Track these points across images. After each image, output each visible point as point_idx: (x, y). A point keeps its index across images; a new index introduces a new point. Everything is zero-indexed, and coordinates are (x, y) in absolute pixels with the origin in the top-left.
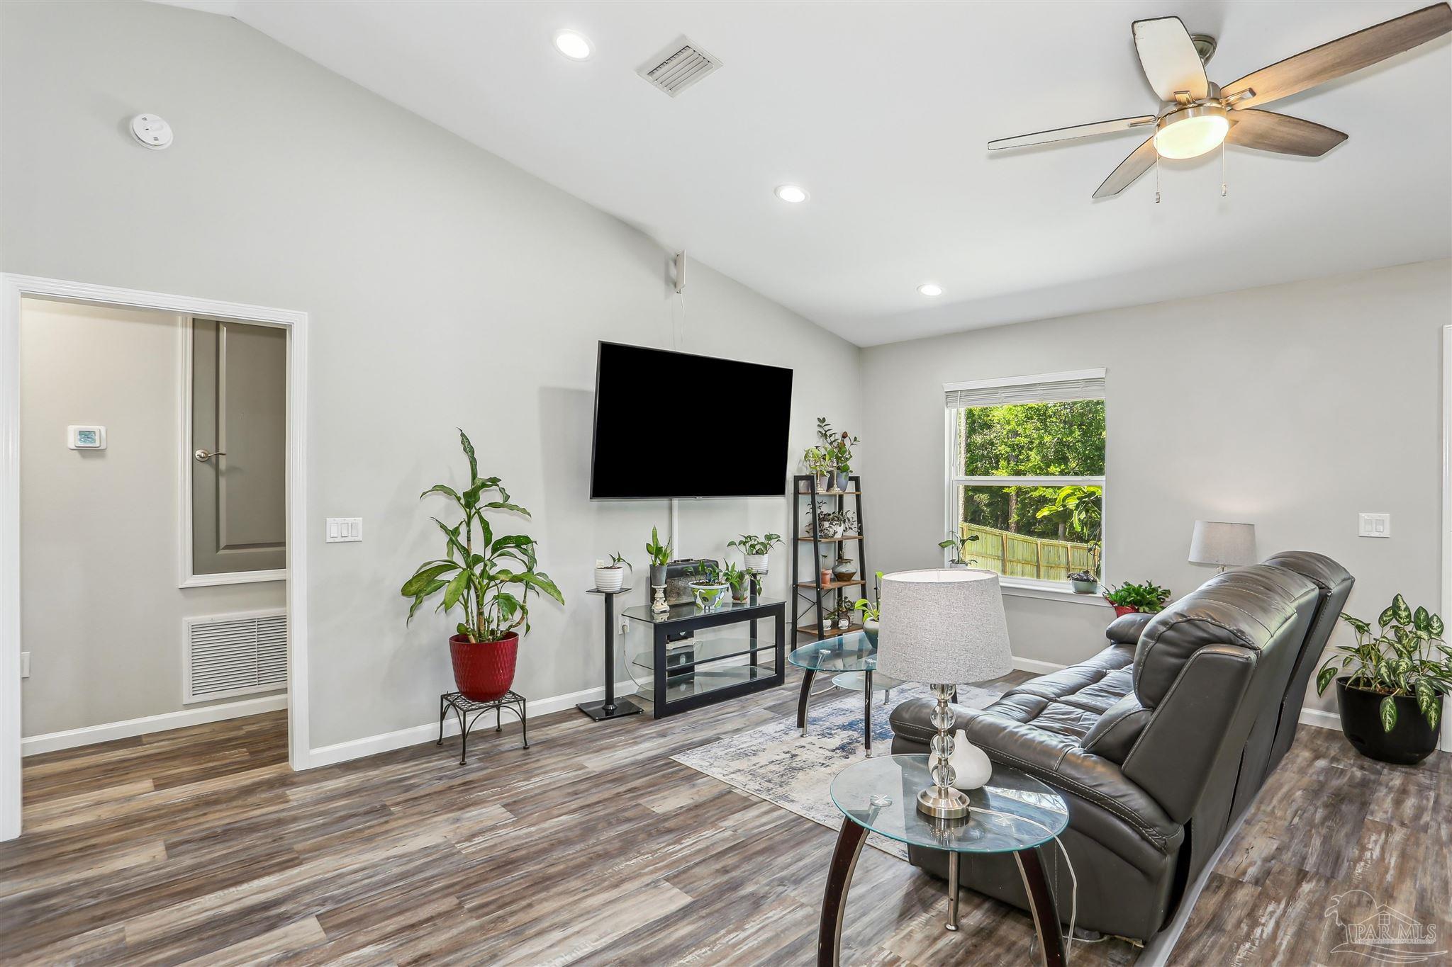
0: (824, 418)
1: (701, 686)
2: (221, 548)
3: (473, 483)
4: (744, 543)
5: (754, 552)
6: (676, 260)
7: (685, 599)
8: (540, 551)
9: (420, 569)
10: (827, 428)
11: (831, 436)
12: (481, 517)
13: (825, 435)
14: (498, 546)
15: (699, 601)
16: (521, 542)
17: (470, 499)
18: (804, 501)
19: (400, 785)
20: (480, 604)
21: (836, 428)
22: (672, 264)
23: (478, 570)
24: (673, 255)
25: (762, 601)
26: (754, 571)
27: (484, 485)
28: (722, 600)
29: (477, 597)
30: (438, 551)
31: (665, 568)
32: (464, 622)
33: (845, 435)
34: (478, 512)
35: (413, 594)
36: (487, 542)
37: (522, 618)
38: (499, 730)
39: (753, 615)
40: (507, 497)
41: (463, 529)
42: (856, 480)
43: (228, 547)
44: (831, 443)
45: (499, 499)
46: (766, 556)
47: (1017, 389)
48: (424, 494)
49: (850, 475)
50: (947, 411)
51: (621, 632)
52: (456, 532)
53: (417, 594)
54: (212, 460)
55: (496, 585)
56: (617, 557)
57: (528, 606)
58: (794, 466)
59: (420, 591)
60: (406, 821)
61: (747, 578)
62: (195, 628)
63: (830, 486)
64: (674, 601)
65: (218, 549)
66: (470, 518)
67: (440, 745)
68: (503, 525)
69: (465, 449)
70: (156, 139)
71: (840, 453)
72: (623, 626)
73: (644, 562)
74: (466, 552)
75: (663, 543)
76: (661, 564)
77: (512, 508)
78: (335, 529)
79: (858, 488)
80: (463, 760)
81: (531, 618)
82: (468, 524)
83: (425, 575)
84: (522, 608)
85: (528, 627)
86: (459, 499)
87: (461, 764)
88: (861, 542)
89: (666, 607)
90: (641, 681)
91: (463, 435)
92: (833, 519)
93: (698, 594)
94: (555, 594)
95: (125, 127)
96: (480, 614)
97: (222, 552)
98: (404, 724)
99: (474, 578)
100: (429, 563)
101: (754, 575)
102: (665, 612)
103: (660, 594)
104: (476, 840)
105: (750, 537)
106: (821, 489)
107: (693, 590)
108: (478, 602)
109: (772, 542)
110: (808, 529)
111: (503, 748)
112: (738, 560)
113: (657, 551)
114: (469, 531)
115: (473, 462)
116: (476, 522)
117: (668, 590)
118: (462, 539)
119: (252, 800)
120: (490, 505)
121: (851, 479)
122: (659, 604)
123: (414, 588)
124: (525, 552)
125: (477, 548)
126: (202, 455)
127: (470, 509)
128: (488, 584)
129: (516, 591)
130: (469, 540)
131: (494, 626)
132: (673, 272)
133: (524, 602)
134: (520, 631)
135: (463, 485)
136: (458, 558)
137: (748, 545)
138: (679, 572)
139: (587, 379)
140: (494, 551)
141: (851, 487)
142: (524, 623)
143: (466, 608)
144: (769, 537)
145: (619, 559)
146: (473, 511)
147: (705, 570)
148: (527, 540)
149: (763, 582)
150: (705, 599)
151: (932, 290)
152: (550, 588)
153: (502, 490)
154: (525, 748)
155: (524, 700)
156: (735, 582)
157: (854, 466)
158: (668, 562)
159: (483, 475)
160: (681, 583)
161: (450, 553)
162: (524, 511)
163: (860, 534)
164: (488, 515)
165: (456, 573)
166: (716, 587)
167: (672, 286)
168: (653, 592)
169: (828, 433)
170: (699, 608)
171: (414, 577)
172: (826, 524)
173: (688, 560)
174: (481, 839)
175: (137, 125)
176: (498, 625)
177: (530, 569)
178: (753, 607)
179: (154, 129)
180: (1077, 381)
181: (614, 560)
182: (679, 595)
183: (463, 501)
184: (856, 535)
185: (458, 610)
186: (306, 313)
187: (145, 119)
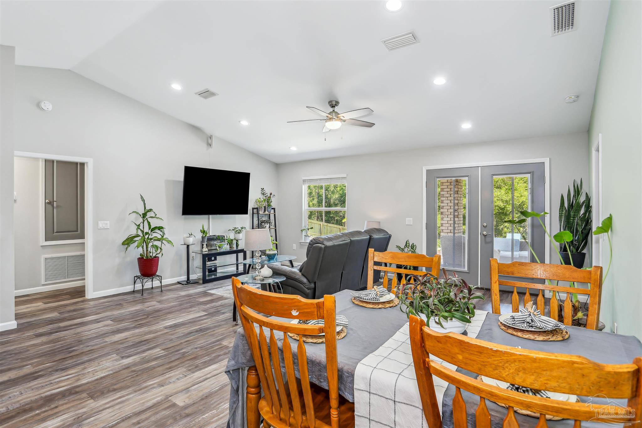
0: (263, 188)
1: (218, 275)
2: (55, 232)
3: (145, 211)
4: (234, 230)
5: (237, 233)
6: (211, 137)
7: (213, 248)
8: (166, 231)
9: (129, 236)
10: (264, 191)
11: (265, 194)
12: (148, 221)
13: (264, 194)
14: (153, 230)
15: (218, 248)
16: (160, 228)
17: (144, 215)
18: (255, 216)
19: (123, 300)
20: (147, 248)
21: (268, 192)
22: (209, 139)
23: (146, 237)
24: (210, 135)
25: (239, 248)
26: (237, 239)
27: (148, 211)
28: (226, 247)
29: (146, 245)
30: (133, 231)
31: (206, 238)
32: (142, 253)
33: (271, 194)
34: (147, 219)
35: (126, 244)
36: (150, 228)
37: (161, 251)
38: (152, 288)
39: (237, 252)
40: (156, 215)
41: (142, 225)
42: (274, 209)
43: (57, 232)
44: (266, 197)
45: (153, 215)
46: (241, 234)
47: (324, 180)
48: (130, 214)
49: (272, 207)
50: (303, 186)
51: (192, 259)
52: (139, 225)
53: (128, 244)
54: (51, 203)
55: (152, 242)
56: (190, 234)
57: (162, 248)
58: (251, 205)
59: (129, 243)
60: (128, 306)
61: (234, 242)
62: (46, 259)
63: (265, 211)
64: (210, 248)
65: (53, 233)
66: (144, 221)
67: (134, 292)
68: (155, 223)
69: (142, 200)
70: (48, 109)
71: (268, 200)
72: (193, 257)
73: (199, 236)
74: (143, 232)
75: (206, 229)
76: (205, 236)
77: (157, 218)
78: (101, 224)
79: (275, 212)
80: (142, 294)
81: (163, 252)
82: (143, 223)
83: (130, 239)
84: (161, 248)
85: (162, 254)
86: (140, 215)
87: (142, 295)
88: (276, 230)
89: (207, 250)
90: (199, 275)
91: (141, 196)
92: (265, 222)
93: (217, 245)
94: (171, 244)
95: (38, 105)
96: (147, 250)
97: (55, 234)
98: (122, 286)
99: (145, 239)
100: (131, 235)
101: (237, 241)
102: (206, 251)
103: (205, 246)
104: (150, 308)
105: (235, 228)
106: (261, 212)
107: (216, 244)
108: (146, 247)
109: (243, 229)
110: (257, 225)
111: (154, 292)
112: (232, 236)
113: (203, 232)
114: (143, 225)
115: (145, 204)
116: (146, 222)
117: (208, 244)
118: (141, 227)
119: (78, 305)
120: (150, 217)
121: (272, 209)
122: (204, 249)
123: (126, 243)
124: (161, 231)
125: (146, 230)
126: (49, 202)
127: (144, 218)
128: (150, 241)
129: (158, 243)
130: (143, 228)
131: (151, 254)
132: (210, 141)
133: (161, 246)
134: (159, 256)
135: (142, 211)
136: (140, 233)
137: (235, 230)
138: (211, 239)
139: (181, 177)
140: (152, 231)
141: (272, 211)
142: (161, 253)
143: (143, 248)
144: (242, 228)
145: (191, 235)
146: (145, 219)
147: (221, 238)
148: (162, 228)
149: (239, 242)
150: (219, 247)
151: (294, 149)
152: (169, 242)
153: (154, 213)
154: (161, 291)
155: (161, 277)
156: (230, 242)
157: (273, 205)
158: (207, 236)
159: (147, 208)
160: (212, 242)
161: (137, 232)
162: (161, 219)
163: (275, 227)
164: (150, 220)
165: (140, 238)
166: (223, 243)
167: (209, 146)
168: (203, 245)
169: (265, 193)
170: (218, 250)
171: (127, 239)
172: (263, 224)
173: (215, 235)
174: (151, 307)
175: (43, 105)
176: (153, 254)
177: (163, 237)
178: (237, 249)
179: (47, 106)
180: (339, 178)
181: (190, 235)
182: (211, 246)
183: (142, 216)
184: (274, 227)
185: (140, 249)
186: (92, 159)
187: (44, 103)
